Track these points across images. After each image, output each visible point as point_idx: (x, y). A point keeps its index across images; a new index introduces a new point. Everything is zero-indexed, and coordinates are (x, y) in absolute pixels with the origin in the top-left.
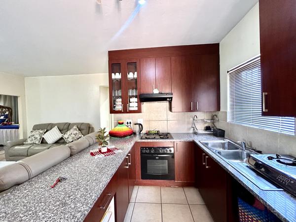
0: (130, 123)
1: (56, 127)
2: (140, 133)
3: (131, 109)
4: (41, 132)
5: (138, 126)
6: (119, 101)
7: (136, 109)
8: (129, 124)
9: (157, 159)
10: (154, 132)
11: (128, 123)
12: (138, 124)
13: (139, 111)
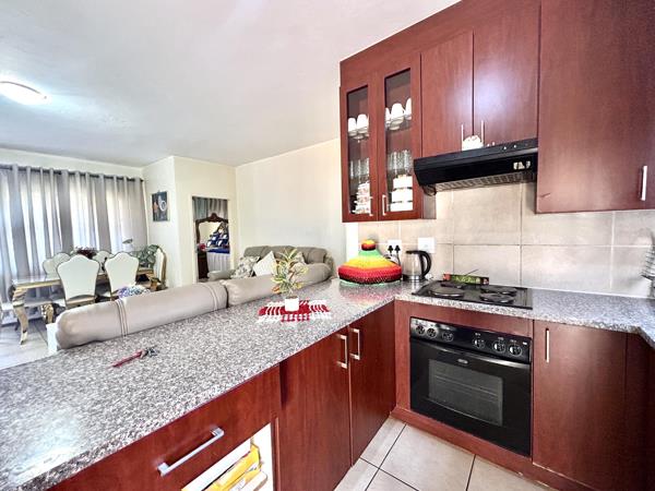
0: (398, 249)
1: (271, 252)
2: (422, 278)
3: (394, 208)
4: (252, 260)
5: (416, 257)
6: (364, 191)
7: (409, 207)
8: (394, 252)
9: (462, 365)
10: (470, 280)
11: (391, 249)
12: (415, 252)
13: (416, 213)
